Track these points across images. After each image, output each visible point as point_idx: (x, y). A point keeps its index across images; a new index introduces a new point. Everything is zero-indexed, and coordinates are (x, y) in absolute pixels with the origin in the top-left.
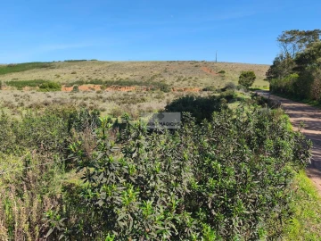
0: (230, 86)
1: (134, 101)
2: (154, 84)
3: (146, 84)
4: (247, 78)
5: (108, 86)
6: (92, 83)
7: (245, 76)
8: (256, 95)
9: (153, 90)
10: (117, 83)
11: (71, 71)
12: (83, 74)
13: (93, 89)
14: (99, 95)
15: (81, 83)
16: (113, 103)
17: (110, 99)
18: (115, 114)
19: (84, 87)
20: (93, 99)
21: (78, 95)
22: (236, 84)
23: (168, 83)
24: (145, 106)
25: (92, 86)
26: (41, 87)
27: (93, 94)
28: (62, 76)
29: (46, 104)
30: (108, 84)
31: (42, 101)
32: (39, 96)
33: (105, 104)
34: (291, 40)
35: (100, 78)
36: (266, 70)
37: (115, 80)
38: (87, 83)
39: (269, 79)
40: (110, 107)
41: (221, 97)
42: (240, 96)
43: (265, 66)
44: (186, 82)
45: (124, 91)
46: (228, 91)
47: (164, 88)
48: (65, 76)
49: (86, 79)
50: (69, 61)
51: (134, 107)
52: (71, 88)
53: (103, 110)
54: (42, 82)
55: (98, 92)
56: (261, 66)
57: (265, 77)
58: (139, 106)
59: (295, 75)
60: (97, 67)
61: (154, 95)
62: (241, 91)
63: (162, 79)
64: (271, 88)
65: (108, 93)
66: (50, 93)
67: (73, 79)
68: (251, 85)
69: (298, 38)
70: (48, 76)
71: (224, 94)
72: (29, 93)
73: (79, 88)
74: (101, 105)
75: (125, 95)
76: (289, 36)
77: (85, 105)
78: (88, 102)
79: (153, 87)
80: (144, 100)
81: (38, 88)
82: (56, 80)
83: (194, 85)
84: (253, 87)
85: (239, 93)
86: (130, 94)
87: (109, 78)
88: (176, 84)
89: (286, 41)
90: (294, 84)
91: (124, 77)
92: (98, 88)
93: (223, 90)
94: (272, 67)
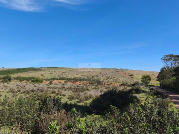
0: (136, 84)
1: (82, 90)
2: (94, 80)
3: (90, 80)
4: (146, 79)
5: (68, 81)
6: (60, 79)
7: (145, 78)
8: (152, 89)
9: (93, 84)
10: (74, 79)
11: (50, 73)
12: (56, 74)
13: (60, 83)
14: (63, 86)
15: (54, 79)
16: (70, 91)
17: (69, 89)
18: (70, 98)
19: (56, 82)
20: (60, 88)
21: (51, 86)
22: (140, 82)
23: (101, 80)
24: (88, 93)
25: (60, 81)
26: (32, 81)
27: (60, 86)
28: (45, 75)
29: (33, 91)
30: (69, 80)
31: (31, 89)
32: (30, 86)
33: (65, 92)
34: (169, 59)
35: (65, 77)
36: (157, 75)
37: (73, 78)
38: (57, 79)
39: (158, 80)
40: (68, 93)
41: (132, 90)
42: (143, 89)
43: (156, 72)
44: (111, 80)
45: (77, 84)
46: (136, 86)
47: (99, 83)
48: (47, 75)
49: (57, 77)
50: (49, 68)
51: (82, 94)
52: (48, 82)
53: (64, 96)
54: (33, 78)
55: (63, 85)
56: (153, 72)
57: (156, 79)
58: (85, 94)
59: (174, 78)
60: (64, 71)
61: (93, 87)
62: (143, 86)
63: (98, 78)
64: (160, 85)
65: (68, 85)
66: (37, 85)
67: (50, 77)
68: (148, 83)
69: (173, 58)
70: (37, 75)
71: (134, 88)
72: (25, 84)
73: (53, 82)
74: (64, 92)
75: (77, 86)
76: (168, 58)
77: (54, 92)
78: (56, 90)
79: (93, 82)
80: (88, 90)
81: (30, 81)
82: (41, 77)
83: (116, 82)
84: (150, 84)
85: (142, 88)
86: (80, 86)
87: (69, 77)
88: (106, 81)
89: (166, 60)
90: (174, 83)
91: (77, 76)
92: (63, 82)
93: (133, 85)
94: (160, 73)
